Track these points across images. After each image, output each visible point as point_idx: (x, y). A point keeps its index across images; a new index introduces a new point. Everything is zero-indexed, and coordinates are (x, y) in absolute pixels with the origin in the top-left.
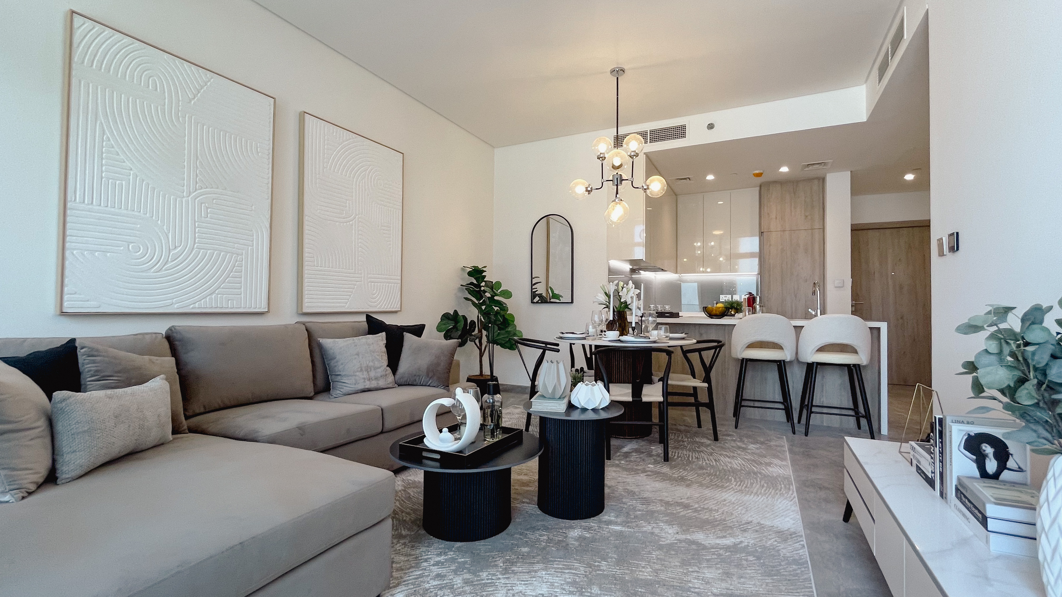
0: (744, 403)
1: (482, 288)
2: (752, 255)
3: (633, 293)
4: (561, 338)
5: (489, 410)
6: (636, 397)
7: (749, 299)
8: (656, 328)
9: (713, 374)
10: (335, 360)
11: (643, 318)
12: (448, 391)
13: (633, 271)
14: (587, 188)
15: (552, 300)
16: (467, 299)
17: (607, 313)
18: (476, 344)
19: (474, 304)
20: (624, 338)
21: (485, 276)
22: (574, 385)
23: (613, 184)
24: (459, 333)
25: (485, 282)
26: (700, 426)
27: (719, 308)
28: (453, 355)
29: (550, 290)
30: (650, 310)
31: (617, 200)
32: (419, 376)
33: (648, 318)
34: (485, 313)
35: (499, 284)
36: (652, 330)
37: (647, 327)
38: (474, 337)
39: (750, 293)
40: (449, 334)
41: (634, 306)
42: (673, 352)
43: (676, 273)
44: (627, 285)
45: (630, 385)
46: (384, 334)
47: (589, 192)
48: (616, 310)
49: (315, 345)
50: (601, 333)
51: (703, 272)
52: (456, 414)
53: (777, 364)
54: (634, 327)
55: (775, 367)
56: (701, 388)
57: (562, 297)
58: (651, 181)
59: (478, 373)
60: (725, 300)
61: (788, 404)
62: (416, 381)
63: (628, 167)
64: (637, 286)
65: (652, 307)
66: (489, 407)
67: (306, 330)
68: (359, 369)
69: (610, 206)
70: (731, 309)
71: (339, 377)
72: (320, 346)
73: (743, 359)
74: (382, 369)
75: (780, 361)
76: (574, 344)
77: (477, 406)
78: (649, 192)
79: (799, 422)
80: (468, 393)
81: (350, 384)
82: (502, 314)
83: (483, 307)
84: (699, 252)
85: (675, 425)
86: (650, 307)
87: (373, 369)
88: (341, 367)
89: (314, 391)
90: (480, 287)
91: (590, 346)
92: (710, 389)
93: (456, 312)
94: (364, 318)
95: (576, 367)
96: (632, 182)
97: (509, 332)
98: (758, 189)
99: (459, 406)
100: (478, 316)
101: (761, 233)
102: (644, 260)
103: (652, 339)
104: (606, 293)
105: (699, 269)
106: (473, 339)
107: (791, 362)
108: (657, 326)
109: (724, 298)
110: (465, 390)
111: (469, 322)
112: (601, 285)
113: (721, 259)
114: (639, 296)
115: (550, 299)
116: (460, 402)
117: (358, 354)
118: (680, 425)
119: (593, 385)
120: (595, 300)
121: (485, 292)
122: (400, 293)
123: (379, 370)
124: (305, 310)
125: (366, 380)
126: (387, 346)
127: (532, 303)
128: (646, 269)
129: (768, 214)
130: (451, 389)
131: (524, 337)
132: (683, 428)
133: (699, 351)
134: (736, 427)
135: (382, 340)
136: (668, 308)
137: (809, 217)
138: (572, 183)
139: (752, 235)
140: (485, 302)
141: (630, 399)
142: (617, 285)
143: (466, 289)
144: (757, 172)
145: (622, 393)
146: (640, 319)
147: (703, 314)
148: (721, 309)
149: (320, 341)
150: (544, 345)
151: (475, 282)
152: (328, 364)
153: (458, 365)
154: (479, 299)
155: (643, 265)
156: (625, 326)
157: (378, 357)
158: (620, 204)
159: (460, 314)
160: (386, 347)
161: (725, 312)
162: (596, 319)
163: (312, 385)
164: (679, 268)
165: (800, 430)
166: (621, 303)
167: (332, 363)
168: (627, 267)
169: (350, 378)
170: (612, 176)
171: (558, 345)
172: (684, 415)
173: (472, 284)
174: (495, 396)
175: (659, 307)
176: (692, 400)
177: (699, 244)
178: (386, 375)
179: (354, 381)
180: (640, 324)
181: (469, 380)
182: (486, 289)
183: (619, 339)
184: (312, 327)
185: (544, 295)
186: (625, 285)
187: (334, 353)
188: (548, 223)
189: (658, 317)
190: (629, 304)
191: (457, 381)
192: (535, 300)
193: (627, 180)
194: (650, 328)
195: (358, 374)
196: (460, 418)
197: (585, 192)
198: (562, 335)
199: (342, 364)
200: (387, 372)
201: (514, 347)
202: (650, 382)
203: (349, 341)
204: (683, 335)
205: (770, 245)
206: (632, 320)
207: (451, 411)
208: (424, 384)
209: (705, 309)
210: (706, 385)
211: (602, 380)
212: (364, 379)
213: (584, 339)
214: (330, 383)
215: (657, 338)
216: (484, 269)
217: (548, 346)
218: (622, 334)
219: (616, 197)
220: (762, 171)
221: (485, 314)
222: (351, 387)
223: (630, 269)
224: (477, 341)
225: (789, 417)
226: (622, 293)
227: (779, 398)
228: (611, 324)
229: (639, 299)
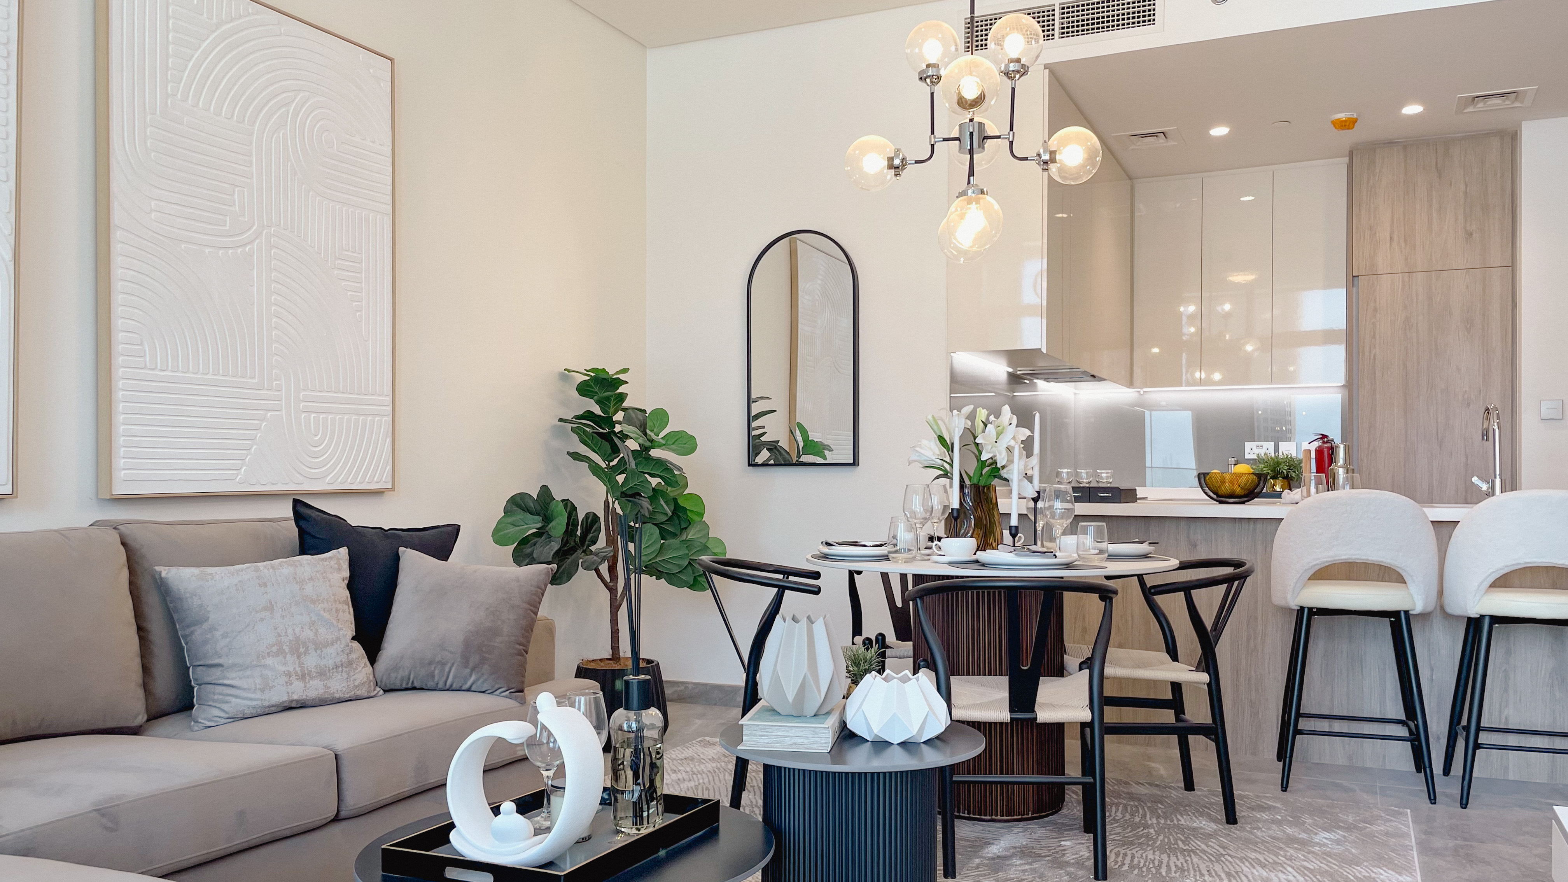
0: (1303, 724)
1: (618, 428)
2: (1327, 337)
3: (1014, 438)
4: (825, 557)
5: (629, 751)
6: (1021, 711)
7: (1319, 452)
8: (1072, 530)
9: (1223, 650)
10: (205, 626)
11: (1040, 504)
12: (523, 702)
13: (1015, 379)
14: (890, 159)
15: (805, 458)
16: (576, 456)
17: (946, 491)
18: (600, 576)
19: (595, 469)
20: (987, 556)
21: (622, 397)
22: (856, 680)
23: (960, 148)
24: (555, 546)
25: (625, 410)
26: (1189, 785)
27: (1243, 474)
28: (534, 606)
29: (798, 433)
30: (1060, 483)
31: (970, 192)
32: (443, 664)
33: (1051, 503)
34: (624, 494)
35: (661, 416)
36: (1064, 534)
37: (1049, 527)
38: (595, 558)
39: (1324, 436)
40: (529, 550)
41: (1014, 473)
42: (1115, 592)
43: (1131, 384)
44: (997, 417)
45: (1005, 680)
46: (344, 551)
47: (897, 169)
48: (967, 482)
49: (145, 583)
50: (930, 544)
51: (1201, 382)
52: (539, 764)
53: (1390, 621)
54: (1017, 527)
55: (1385, 627)
56: (1190, 683)
57: (831, 450)
58: (1065, 142)
59: (607, 653)
60: (1258, 455)
61: (1417, 726)
62: (433, 676)
63: (998, 105)
64: (1024, 418)
65: (1065, 475)
66: (626, 743)
67: (123, 544)
68: (274, 649)
69: (952, 208)
70: (1274, 477)
71: (217, 672)
72: (163, 588)
73: (1302, 608)
74: (338, 647)
75: (1395, 614)
76: (859, 573)
77: (596, 743)
78: (1054, 170)
79: (1447, 771)
80: (572, 705)
81: (248, 690)
82: (672, 495)
83: (620, 478)
84: (1192, 330)
85: (1126, 783)
86: (1058, 474)
87: (311, 647)
88: (222, 643)
89: (147, 710)
90: (613, 424)
91: (903, 577)
92: (1214, 691)
93: (545, 491)
94: (288, 511)
95: (865, 634)
96: (1011, 143)
97: (688, 544)
98: (1346, 160)
99: (548, 743)
100: (607, 503)
101: (1353, 279)
102: (1044, 350)
103: (1062, 557)
104: (941, 439)
105: (1193, 376)
106: (593, 563)
107: (1425, 616)
108: (1077, 522)
109: (1257, 451)
110: (563, 699)
111: (581, 516)
112: (930, 417)
113: (1249, 348)
114: (1027, 445)
115: (799, 456)
116: (550, 734)
117: (270, 607)
118: (1138, 783)
119: (905, 680)
120: (914, 457)
121: (624, 437)
122: (389, 440)
123: (330, 650)
124: (120, 490)
125: (293, 678)
126: (351, 586)
127: (749, 465)
128: (1051, 376)
129: (1371, 228)
130: (528, 698)
131: (730, 555)
132: (1143, 790)
133: (1187, 588)
134: (1284, 788)
135: (339, 569)
136: (1106, 477)
137: (1476, 236)
138: (851, 148)
139: (1329, 285)
140: (625, 463)
141: (1003, 715)
142: (972, 417)
143: (573, 429)
144: (1342, 116)
145: (985, 700)
146: (1032, 504)
147: (1199, 494)
148: (1245, 478)
149: (163, 575)
150: (781, 577)
151: (597, 410)
152: (185, 637)
153: (550, 630)
154: (607, 458)
155: (1042, 363)
156: (992, 523)
157: (326, 615)
158: (977, 202)
159: (558, 495)
160: (349, 587)
161: (1258, 485)
162: (917, 505)
163: (140, 693)
164: (1137, 371)
165: (1448, 791)
166: (983, 464)
167: (198, 634)
168: (999, 370)
169: (249, 673)
170: (957, 127)
171: (816, 575)
172: (1150, 758)
173: (589, 415)
174: (644, 713)
175: (1084, 475)
176: (1167, 716)
177: (1192, 309)
178: (350, 663)
179: (258, 681)
180: (1033, 518)
181: (582, 672)
182: (628, 429)
183: (974, 558)
184: (141, 538)
185: (784, 444)
186: (992, 418)
187: (201, 606)
188: (793, 254)
189: (1077, 500)
190: (1003, 467)
191: (545, 677)
192: (759, 460)
193: (999, 137)
194: (1058, 531)
195: (269, 661)
196: (551, 773)
197: (886, 171)
198: (826, 550)
199: (225, 635)
200: (353, 656)
201: (702, 580)
202: (1059, 671)
203: (245, 572)
204: (1144, 548)
205: (1375, 310)
206: (1011, 509)
207: (527, 758)
208: (454, 687)
209: (1203, 479)
210: (1205, 677)
211: (932, 665)
212: (288, 674)
213: (886, 558)
214: (193, 688)
215: (1075, 556)
216: (622, 377)
217: (791, 578)
218: (983, 546)
219: (969, 183)
220: (1355, 116)
221: (629, 495)
222: (251, 699)
223: (1010, 374)
224: (604, 568)
225: (1421, 760)
226: (984, 438)
227: (1395, 709)
228: (956, 519)
229: (1029, 455)
